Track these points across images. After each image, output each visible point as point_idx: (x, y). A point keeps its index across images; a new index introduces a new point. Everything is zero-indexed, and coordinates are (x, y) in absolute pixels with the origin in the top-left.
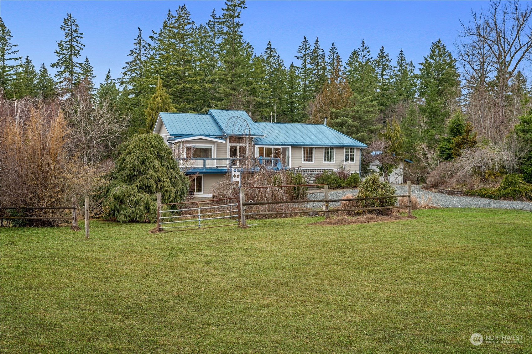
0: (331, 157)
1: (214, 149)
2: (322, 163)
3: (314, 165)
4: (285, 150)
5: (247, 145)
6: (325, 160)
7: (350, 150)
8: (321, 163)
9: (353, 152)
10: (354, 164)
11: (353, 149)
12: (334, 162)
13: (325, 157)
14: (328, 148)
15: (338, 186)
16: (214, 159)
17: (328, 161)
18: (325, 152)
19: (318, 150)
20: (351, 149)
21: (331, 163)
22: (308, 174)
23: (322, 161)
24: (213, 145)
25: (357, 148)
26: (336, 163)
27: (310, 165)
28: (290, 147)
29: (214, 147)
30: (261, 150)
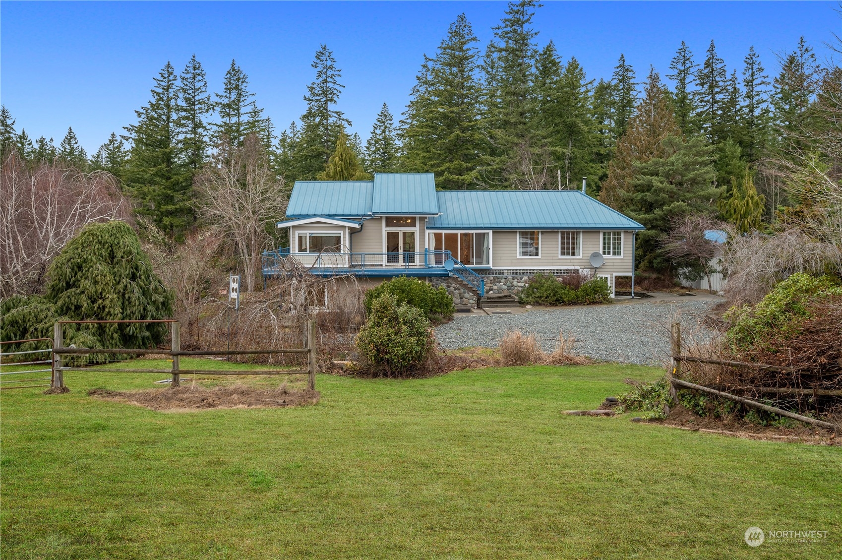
0: (573, 249)
1: (345, 237)
2: (557, 258)
3: (541, 261)
4: (481, 238)
5: (416, 230)
6: (562, 254)
7: (612, 236)
8: (554, 258)
9: (619, 239)
10: (622, 259)
11: (619, 233)
12: (581, 257)
13: (562, 248)
14: (568, 233)
15: (557, 300)
16: (345, 254)
17: (568, 254)
18: (562, 238)
19: (547, 236)
20: (615, 233)
21: (574, 259)
22: (529, 278)
23: (556, 255)
24: (342, 232)
25: (627, 231)
26: (584, 258)
27: (533, 261)
28: (491, 232)
29: (345, 234)
30: (438, 237)
